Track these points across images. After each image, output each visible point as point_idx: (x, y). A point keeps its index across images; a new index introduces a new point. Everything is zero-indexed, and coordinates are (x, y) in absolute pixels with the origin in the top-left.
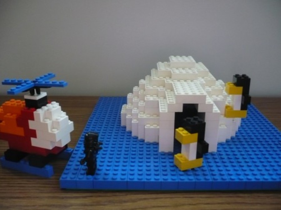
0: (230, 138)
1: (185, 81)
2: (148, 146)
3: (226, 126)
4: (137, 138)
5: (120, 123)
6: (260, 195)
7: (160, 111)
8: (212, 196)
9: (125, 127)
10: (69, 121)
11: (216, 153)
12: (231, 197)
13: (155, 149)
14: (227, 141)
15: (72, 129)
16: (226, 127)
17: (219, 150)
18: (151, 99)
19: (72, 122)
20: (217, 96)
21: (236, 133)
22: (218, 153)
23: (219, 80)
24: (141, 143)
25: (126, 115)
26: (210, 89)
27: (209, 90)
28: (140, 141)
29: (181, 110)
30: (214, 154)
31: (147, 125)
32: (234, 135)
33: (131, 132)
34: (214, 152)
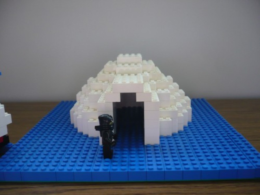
0: (177, 132)
1: (129, 75)
2: (91, 140)
3: (171, 118)
4: (82, 134)
5: (70, 122)
6: (198, 185)
7: (98, 102)
8: (145, 186)
9: (73, 125)
10: (6, 113)
11: (159, 145)
12: (164, 187)
13: (97, 143)
14: (173, 135)
15: (10, 121)
16: (171, 120)
17: (163, 142)
18: (96, 93)
19: (10, 115)
20: (163, 89)
21: (184, 128)
22: (161, 145)
23: (168, 76)
24: (85, 138)
25: (74, 112)
26: (155, 83)
27: (153, 83)
28: (85, 136)
29: (118, 100)
30: (156, 146)
31: (90, 120)
32: (182, 129)
33: (77, 129)
34: (157, 144)
